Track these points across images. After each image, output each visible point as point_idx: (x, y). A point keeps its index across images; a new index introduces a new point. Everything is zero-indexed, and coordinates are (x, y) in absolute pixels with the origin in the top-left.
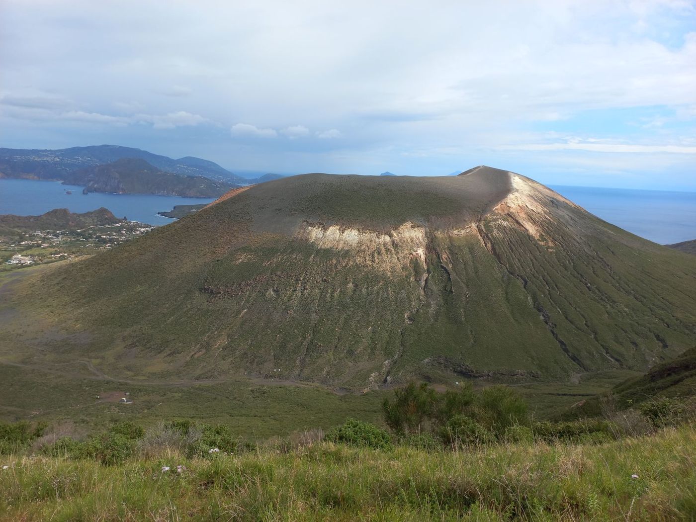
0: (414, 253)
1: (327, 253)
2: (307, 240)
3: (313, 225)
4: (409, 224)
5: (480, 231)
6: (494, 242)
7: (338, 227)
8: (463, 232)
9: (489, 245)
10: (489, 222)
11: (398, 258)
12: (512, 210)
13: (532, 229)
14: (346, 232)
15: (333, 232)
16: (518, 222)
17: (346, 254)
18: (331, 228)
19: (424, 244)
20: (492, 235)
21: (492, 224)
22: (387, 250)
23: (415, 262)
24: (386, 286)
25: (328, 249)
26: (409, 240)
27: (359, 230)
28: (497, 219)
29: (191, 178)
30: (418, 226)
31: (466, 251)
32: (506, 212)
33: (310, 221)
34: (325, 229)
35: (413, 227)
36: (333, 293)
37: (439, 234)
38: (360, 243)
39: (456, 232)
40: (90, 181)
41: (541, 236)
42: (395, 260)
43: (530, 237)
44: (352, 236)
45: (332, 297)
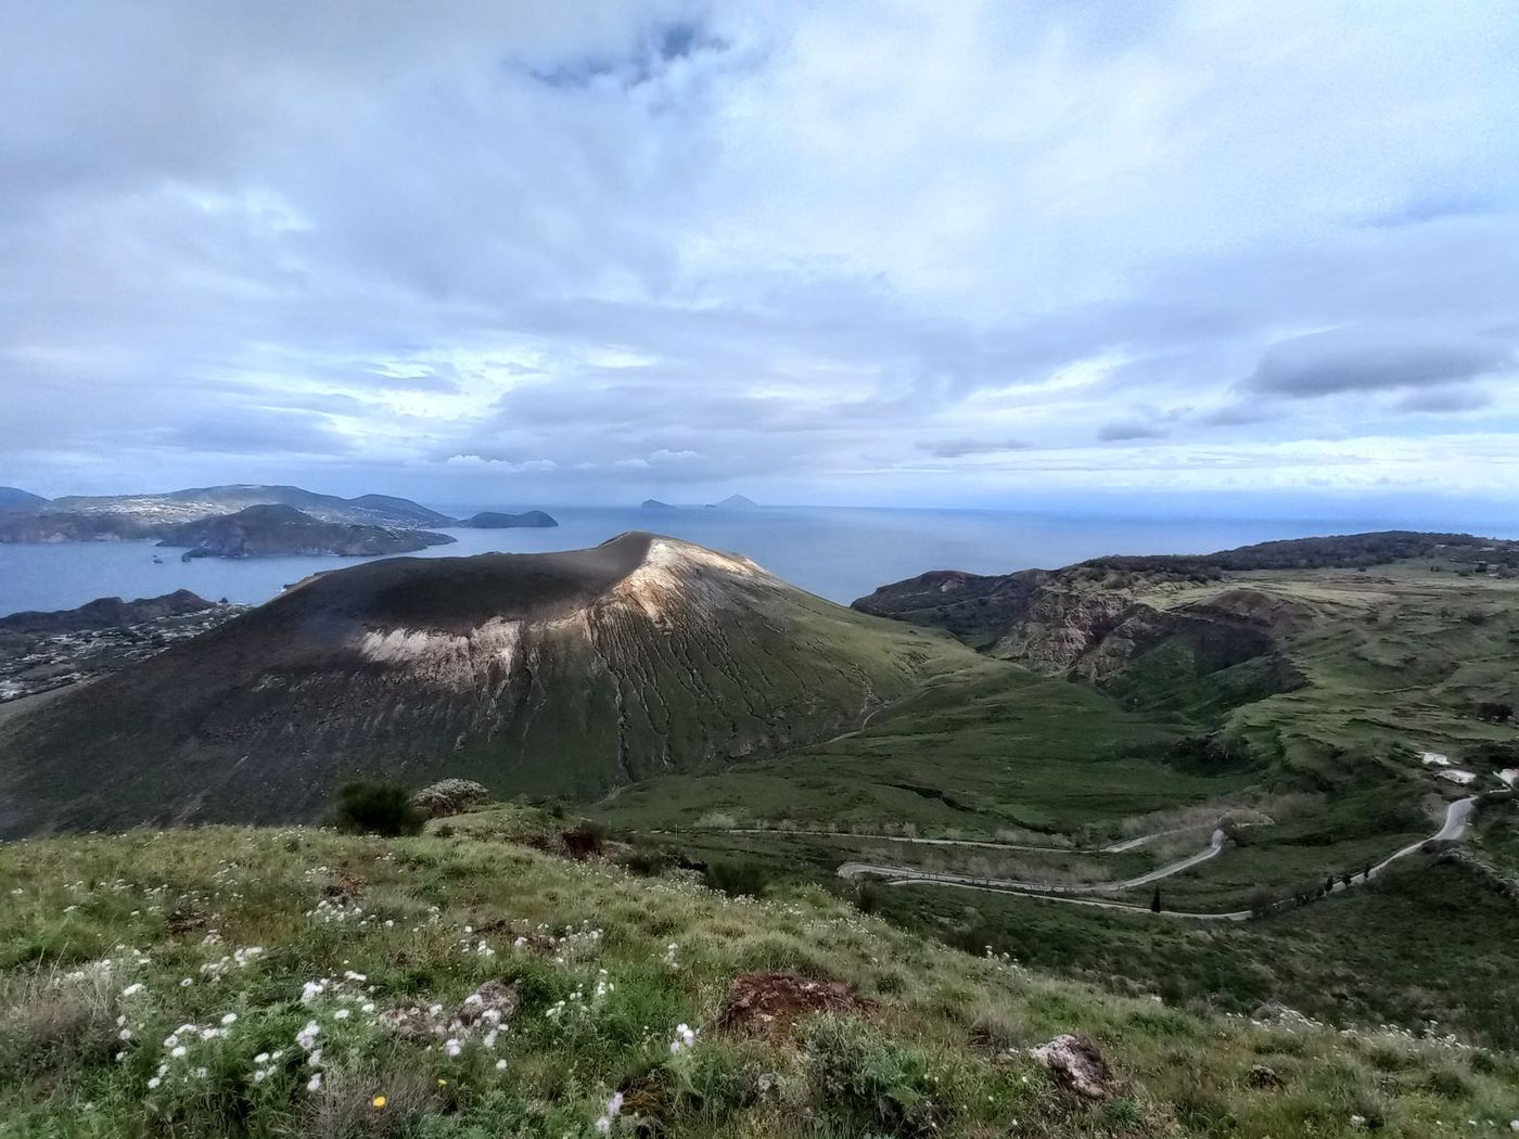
0: (496, 655)
1: (381, 667)
2: (360, 650)
3: (373, 630)
4: (499, 619)
5: (589, 618)
6: (603, 629)
7: (404, 631)
8: (564, 624)
9: (596, 634)
10: (603, 605)
11: (473, 664)
12: (634, 589)
13: (651, 610)
14: (413, 636)
15: (397, 636)
16: (638, 603)
17: (404, 666)
18: (394, 633)
19: (514, 641)
20: (601, 623)
21: (605, 609)
22: (460, 655)
23: (496, 669)
24: (446, 703)
25: (382, 661)
26: (494, 639)
27: (429, 633)
28: (613, 602)
29: (356, 528)
30: (510, 620)
31: (562, 645)
32: (627, 591)
33: (372, 624)
34: (387, 634)
35: (503, 622)
36: (372, 720)
37: (534, 629)
38: (426, 650)
39: (555, 624)
40: (202, 539)
41: (661, 617)
42: (468, 667)
43: (647, 620)
44: (419, 641)
45: (370, 726)
